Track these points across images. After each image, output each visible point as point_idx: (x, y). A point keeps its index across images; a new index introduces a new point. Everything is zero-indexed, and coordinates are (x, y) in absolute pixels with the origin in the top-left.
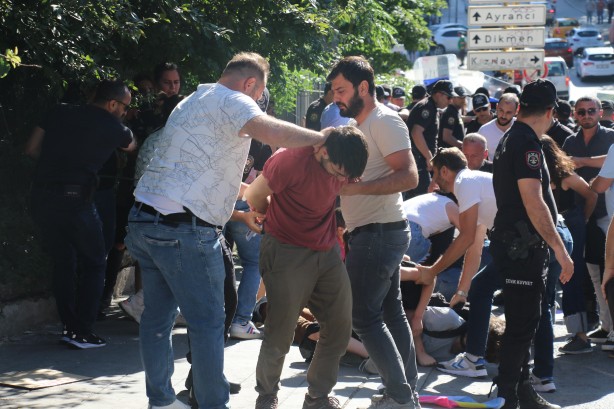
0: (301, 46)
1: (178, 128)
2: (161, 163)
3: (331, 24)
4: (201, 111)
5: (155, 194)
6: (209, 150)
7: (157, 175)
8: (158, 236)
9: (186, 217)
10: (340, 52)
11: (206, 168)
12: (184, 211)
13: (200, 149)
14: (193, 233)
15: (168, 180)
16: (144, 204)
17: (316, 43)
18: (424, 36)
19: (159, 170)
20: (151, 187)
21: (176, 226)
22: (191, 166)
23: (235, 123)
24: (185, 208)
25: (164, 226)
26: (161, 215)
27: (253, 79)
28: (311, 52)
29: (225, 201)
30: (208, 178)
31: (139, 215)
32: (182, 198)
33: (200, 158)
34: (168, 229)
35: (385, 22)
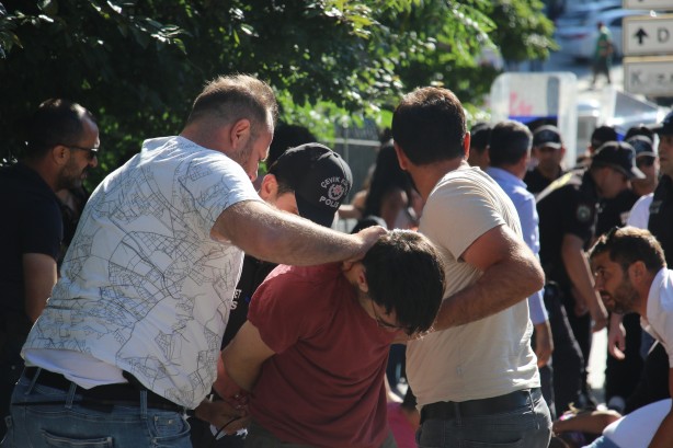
0: (316, 58)
1: (104, 221)
2: (74, 291)
3: (374, 15)
4: (145, 187)
5: (64, 350)
6: (162, 261)
7: (66, 314)
8: (73, 430)
9: (129, 391)
10: (390, 68)
11: (159, 296)
12: (124, 381)
13: (145, 259)
14: (141, 423)
15: (90, 320)
16: (44, 372)
17: (345, 52)
18: (540, 31)
19: (70, 304)
20: (56, 339)
21: (109, 409)
22: (131, 291)
23: (204, 212)
24: (126, 374)
25: (84, 411)
26: (79, 389)
27: (246, 122)
28: (334, 69)
29: (199, 359)
30: (164, 315)
31: (33, 392)
32: (118, 355)
33: (146, 277)
34: (92, 417)
35: (471, 9)
